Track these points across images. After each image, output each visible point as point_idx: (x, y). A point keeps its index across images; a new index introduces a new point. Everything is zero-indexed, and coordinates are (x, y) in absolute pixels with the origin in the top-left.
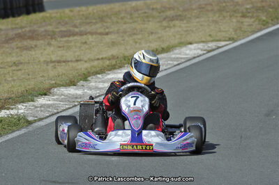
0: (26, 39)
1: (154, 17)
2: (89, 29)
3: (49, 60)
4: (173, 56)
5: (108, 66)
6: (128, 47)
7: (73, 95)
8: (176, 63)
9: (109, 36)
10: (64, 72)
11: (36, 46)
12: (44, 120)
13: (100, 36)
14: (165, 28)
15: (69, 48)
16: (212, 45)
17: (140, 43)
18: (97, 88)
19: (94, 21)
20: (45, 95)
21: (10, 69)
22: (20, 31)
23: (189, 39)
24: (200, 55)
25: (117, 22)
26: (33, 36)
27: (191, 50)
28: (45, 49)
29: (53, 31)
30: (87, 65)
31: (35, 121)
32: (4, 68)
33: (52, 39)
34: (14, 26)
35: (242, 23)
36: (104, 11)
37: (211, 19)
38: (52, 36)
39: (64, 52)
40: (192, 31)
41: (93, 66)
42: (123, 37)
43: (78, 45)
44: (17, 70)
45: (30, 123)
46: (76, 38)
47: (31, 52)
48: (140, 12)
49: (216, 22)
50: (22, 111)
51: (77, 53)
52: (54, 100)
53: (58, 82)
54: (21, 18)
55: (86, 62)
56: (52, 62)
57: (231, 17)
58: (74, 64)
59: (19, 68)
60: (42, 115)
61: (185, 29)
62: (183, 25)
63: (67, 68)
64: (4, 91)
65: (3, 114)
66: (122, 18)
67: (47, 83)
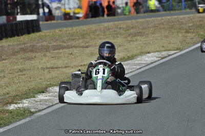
0: (28, 52)
1: (121, 34)
2: (74, 43)
3: (45, 67)
4: (137, 62)
8: (138, 67)
9: (89, 49)
10: (56, 75)
11: (35, 57)
12: (43, 111)
13: (82, 49)
14: (130, 42)
15: (60, 58)
16: (165, 53)
19: (77, 38)
20: (43, 92)
21: (17, 74)
22: (23, 46)
23: (148, 49)
24: (156, 61)
25: (94, 38)
26: (33, 49)
27: (149, 57)
28: (42, 59)
29: (48, 46)
30: (73, 70)
31: (36, 112)
32: (13, 73)
33: (47, 51)
34: (18, 43)
35: (186, 37)
36: (84, 30)
37: (163, 35)
38: (47, 49)
39: (55, 61)
40: (150, 43)
43: (66, 55)
44: (22, 75)
45: (33, 113)
46: (64, 50)
47: (32, 62)
48: (111, 30)
49: (166, 37)
50: (27, 105)
51: (66, 61)
52: (49, 96)
53: (52, 83)
54: (24, 36)
55: (72, 67)
56: (47, 68)
57: (178, 33)
58: (64, 70)
59: (23, 73)
60: (41, 107)
61: (145, 42)
62: (142, 39)
63: (58, 72)
64: (12, 90)
65: (12, 107)
66: (98, 35)
67: (44, 84)
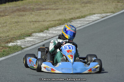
1: (78, 2)
2: (49, 7)
3: (31, 21)
4: (87, 20)
5: (58, 24)
6: (67, 15)
7: (42, 36)
8: (88, 23)
9: (58, 10)
10: (38, 26)
11: (25, 14)
12: (29, 48)
13: (54, 11)
14: (83, 7)
15: (40, 15)
16: (104, 15)
17: (72, 14)
18: (52, 33)
20: (30, 36)
21: (14, 25)
22: (18, 8)
23: (94, 12)
24: (99, 19)
25: (62, 4)
26: (24, 10)
27: (94, 17)
28: (29, 16)
29: (33, 8)
30: (48, 23)
31: (25, 48)
32: (11, 24)
33: (33, 11)
34: (16, 6)
35: (118, 5)
37: (103, 3)
38: (33, 10)
39: (38, 17)
40: (95, 8)
41: (51, 24)
42: (64, 11)
44: (17, 25)
45: (23, 49)
46: (43, 11)
47: (23, 17)
49: (106, 5)
50: (19, 43)
51: (44, 18)
52: (33, 39)
53: (35, 31)
54: (19, 2)
55: (48, 22)
56: (32, 22)
57: (113, 2)
58: (42, 23)
59: (18, 24)
60: (28, 45)
61: (92, 8)
62: (91, 6)
63: (39, 24)
64: (11, 34)
65: (10, 44)
66: (64, 3)
67: (30, 31)
